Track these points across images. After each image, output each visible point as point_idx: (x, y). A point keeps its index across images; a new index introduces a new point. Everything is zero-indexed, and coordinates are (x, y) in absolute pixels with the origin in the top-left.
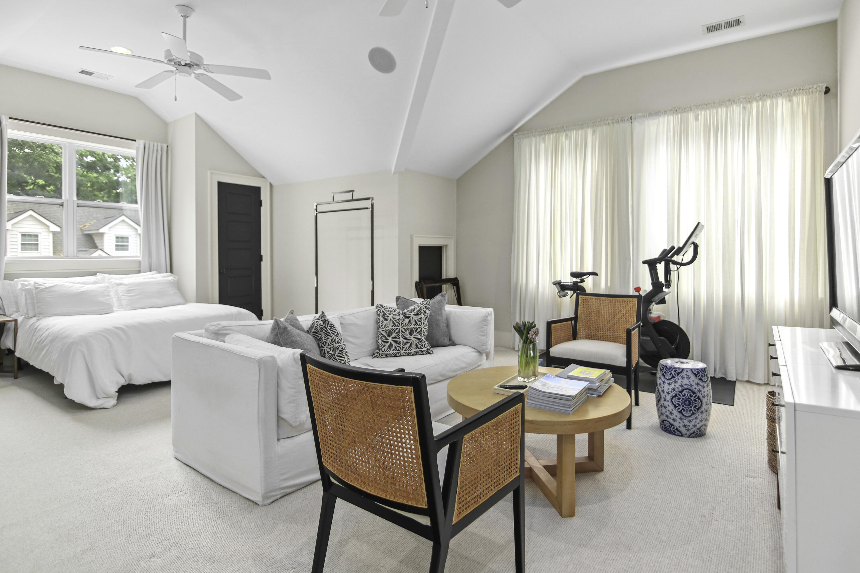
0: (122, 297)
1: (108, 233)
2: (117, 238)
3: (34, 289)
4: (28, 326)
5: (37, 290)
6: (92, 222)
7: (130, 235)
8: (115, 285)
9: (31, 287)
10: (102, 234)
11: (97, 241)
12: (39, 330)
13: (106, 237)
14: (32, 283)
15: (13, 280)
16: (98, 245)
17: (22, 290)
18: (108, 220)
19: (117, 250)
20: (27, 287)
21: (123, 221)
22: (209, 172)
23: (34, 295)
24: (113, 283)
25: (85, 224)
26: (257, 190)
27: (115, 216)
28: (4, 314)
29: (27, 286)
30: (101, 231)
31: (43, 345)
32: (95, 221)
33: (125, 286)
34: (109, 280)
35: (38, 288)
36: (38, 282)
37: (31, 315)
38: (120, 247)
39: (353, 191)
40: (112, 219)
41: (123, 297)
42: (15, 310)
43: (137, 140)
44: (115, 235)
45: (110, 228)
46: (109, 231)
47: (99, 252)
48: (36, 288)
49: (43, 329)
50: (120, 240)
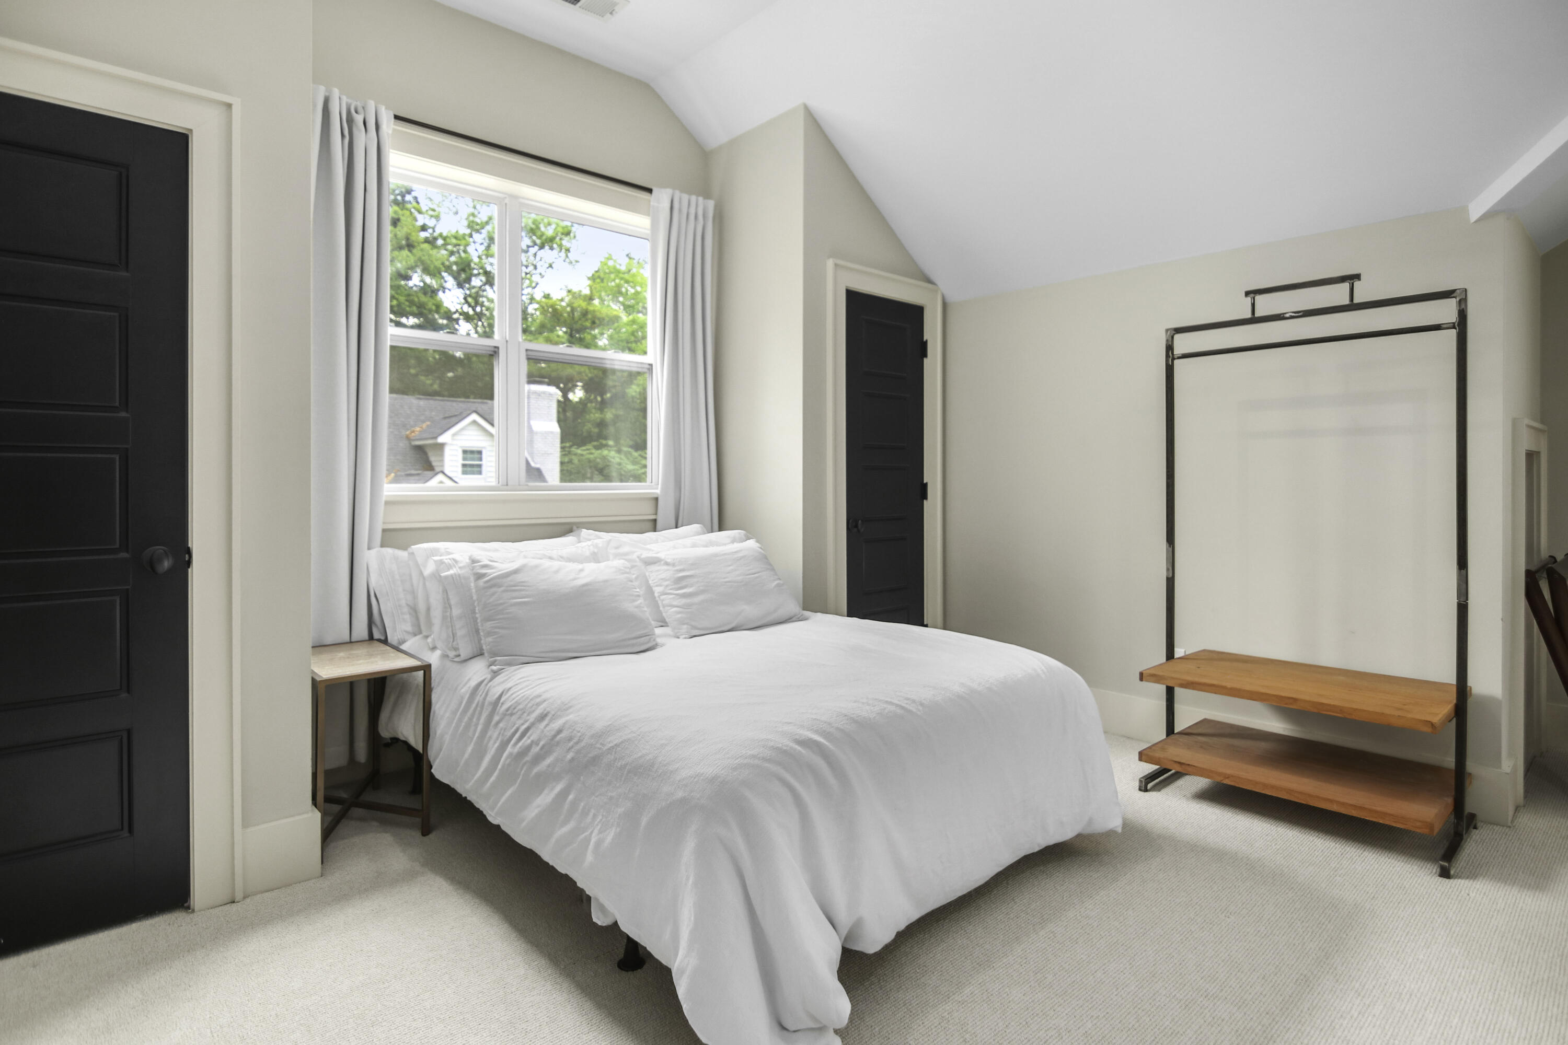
0: (662, 597)
1: (451, 444)
2: (465, 452)
3: (472, 579)
4: (465, 690)
5: (481, 582)
6: (424, 426)
7: (484, 448)
8: (639, 564)
9: (460, 572)
10: (441, 446)
11: (433, 459)
12: (509, 713)
13: (448, 451)
14: (464, 559)
15: (404, 548)
16: (434, 464)
17: (436, 576)
18: (451, 420)
19: (464, 473)
20: (451, 572)
21: (474, 422)
22: (830, 263)
23: (475, 597)
24: (634, 556)
25: (413, 429)
26: (914, 314)
27: (461, 413)
28: (383, 638)
29: (449, 567)
30: (441, 440)
31: (536, 770)
32: (428, 423)
33: (666, 567)
34: (617, 548)
35: (484, 575)
36: (478, 558)
37: (465, 652)
38: (469, 469)
39: (1357, 277)
40: (454, 420)
41: (667, 599)
42: (409, 628)
43: (655, 190)
44: (461, 447)
45: (454, 435)
46: (453, 439)
47: (440, 477)
48: (479, 576)
49: (523, 711)
50: (469, 456)
